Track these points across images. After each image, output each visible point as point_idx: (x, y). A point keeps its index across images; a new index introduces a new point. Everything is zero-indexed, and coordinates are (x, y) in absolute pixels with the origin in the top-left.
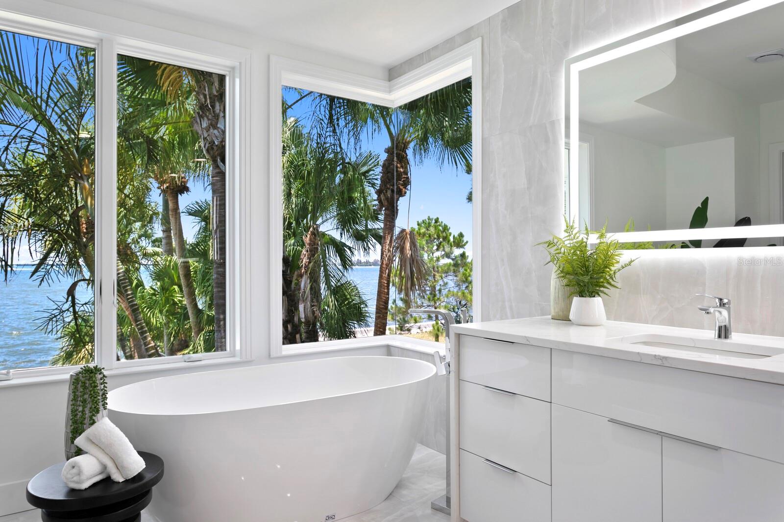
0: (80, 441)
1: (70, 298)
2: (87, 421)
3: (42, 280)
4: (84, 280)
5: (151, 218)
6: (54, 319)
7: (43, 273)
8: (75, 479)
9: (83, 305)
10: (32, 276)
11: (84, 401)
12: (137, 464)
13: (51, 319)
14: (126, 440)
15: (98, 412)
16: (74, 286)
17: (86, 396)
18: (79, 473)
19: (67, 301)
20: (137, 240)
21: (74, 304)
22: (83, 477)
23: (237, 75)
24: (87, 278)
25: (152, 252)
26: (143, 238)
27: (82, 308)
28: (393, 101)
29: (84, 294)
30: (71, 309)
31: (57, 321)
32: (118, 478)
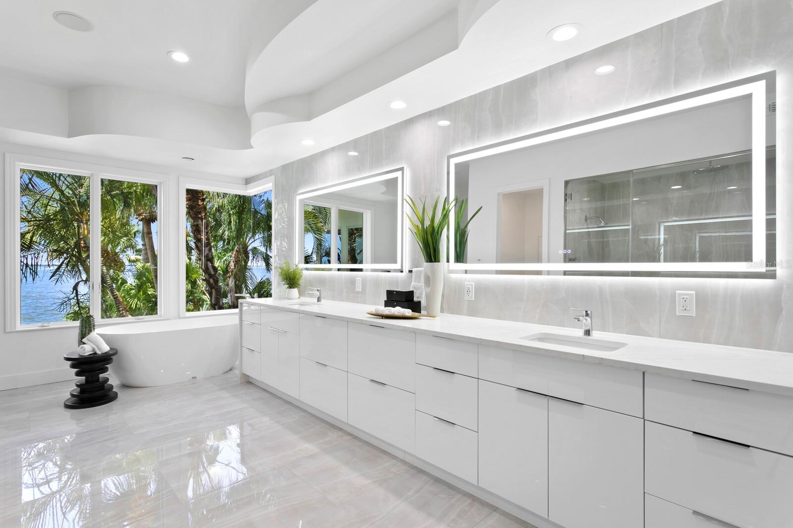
0: (84, 340)
1: (75, 292)
2: (87, 334)
3: (57, 281)
4: (83, 281)
5: (135, 234)
6: (65, 304)
7: (58, 277)
8: (83, 352)
9: (83, 295)
10: (50, 279)
11: (86, 327)
12: (106, 348)
13: (62, 304)
14: (102, 340)
15: (91, 331)
16: (77, 284)
17: (87, 325)
18: (84, 350)
19: (73, 293)
20: (123, 250)
21: (77, 294)
22: (86, 351)
23: (162, 185)
24: (84, 279)
25: (135, 259)
26: (129, 249)
27: (82, 297)
28: (250, 193)
29: (83, 289)
30: (75, 298)
31: (66, 305)
32: (99, 352)
